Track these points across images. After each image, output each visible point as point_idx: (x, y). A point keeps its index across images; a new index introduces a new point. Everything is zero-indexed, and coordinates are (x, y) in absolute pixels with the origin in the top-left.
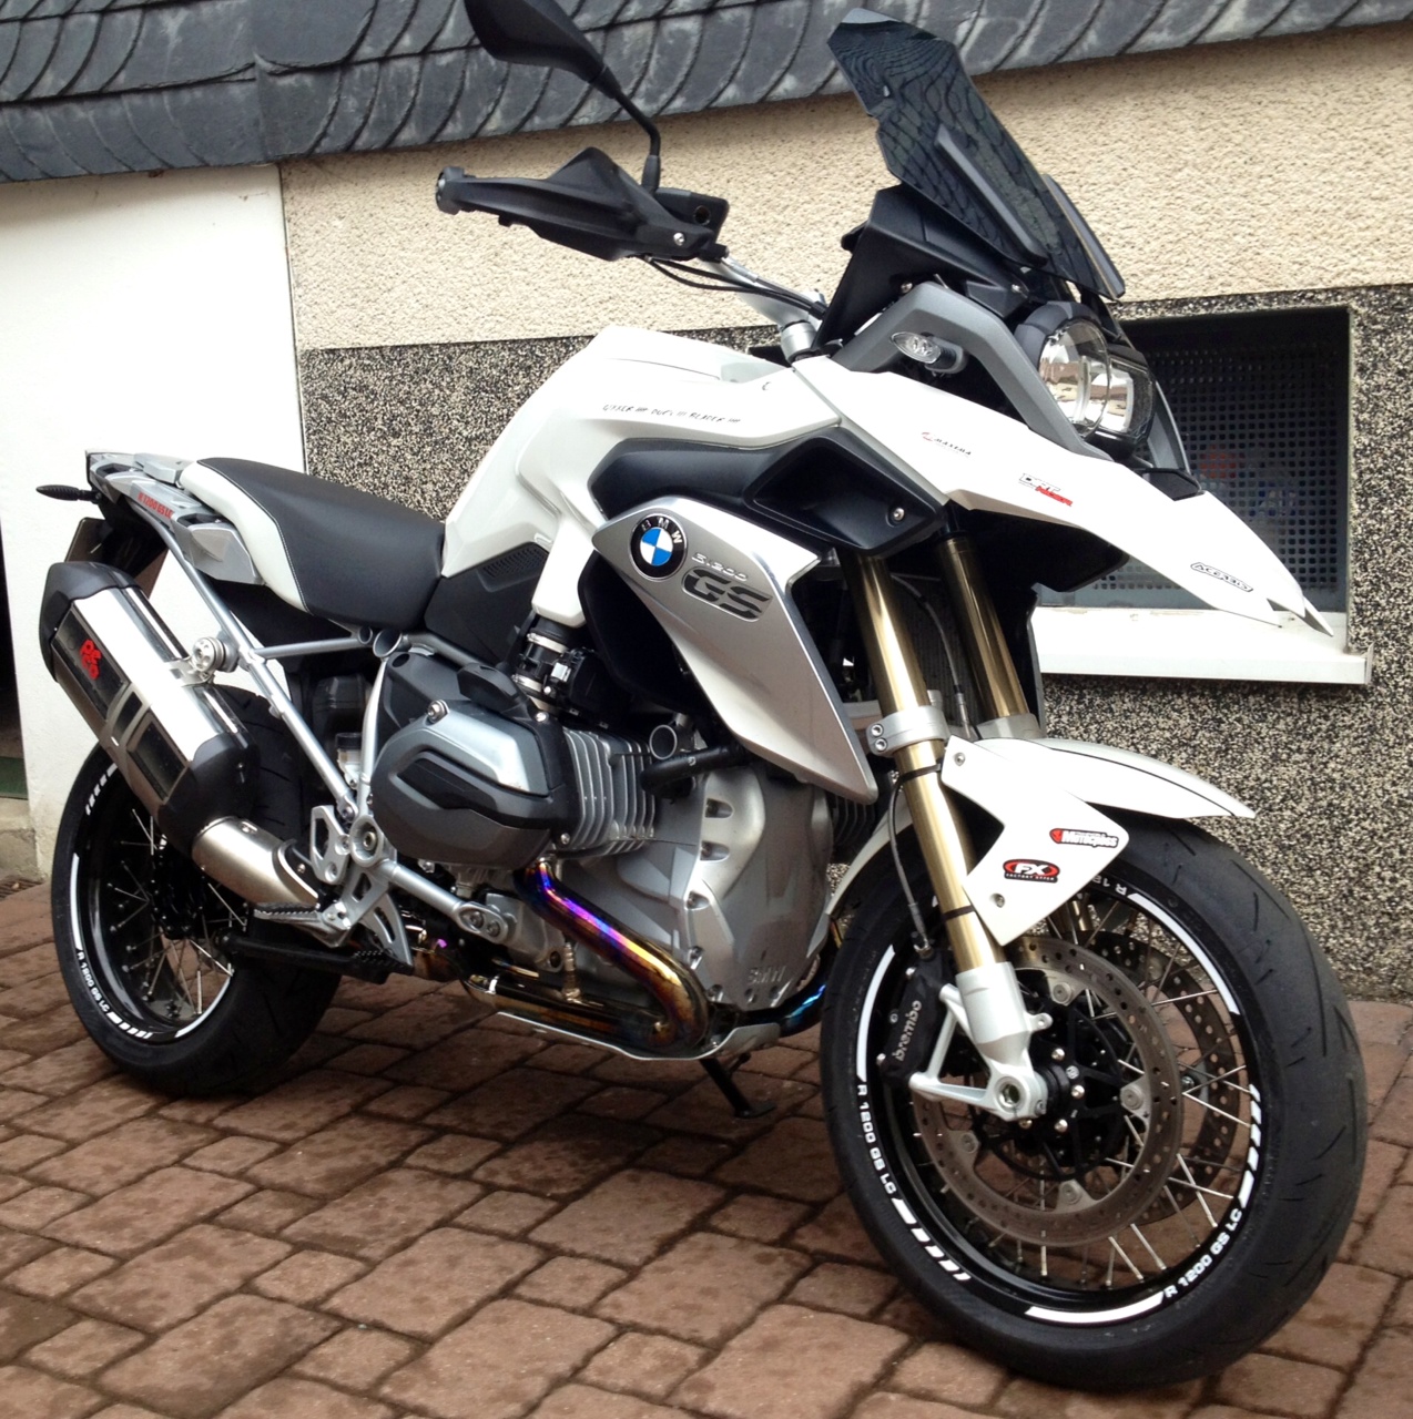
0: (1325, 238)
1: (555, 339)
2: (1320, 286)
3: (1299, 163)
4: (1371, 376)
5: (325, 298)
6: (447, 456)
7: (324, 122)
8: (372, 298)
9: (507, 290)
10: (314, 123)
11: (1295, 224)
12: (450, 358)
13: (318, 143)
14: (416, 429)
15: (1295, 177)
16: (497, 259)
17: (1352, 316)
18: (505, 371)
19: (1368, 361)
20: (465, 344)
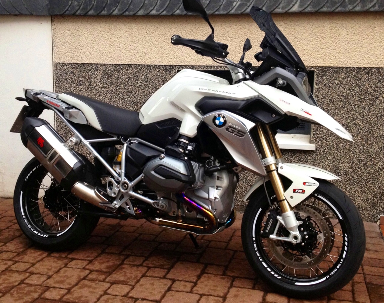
0: (310, 56)
1: (127, 65)
2: (309, 66)
3: (306, 39)
4: (318, 86)
5: (63, 50)
6: (95, 91)
7: (68, 7)
8: (76, 51)
9: (115, 52)
10: (65, 7)
11: (304, 52)
12: (97, 67)
13: (65, 12)
14: (87, 84)
15: (305, 42)
16: (112, 44)
17: (315, 73)
18: (113, 71)
19: (318, 82)
20: (102, 64)
